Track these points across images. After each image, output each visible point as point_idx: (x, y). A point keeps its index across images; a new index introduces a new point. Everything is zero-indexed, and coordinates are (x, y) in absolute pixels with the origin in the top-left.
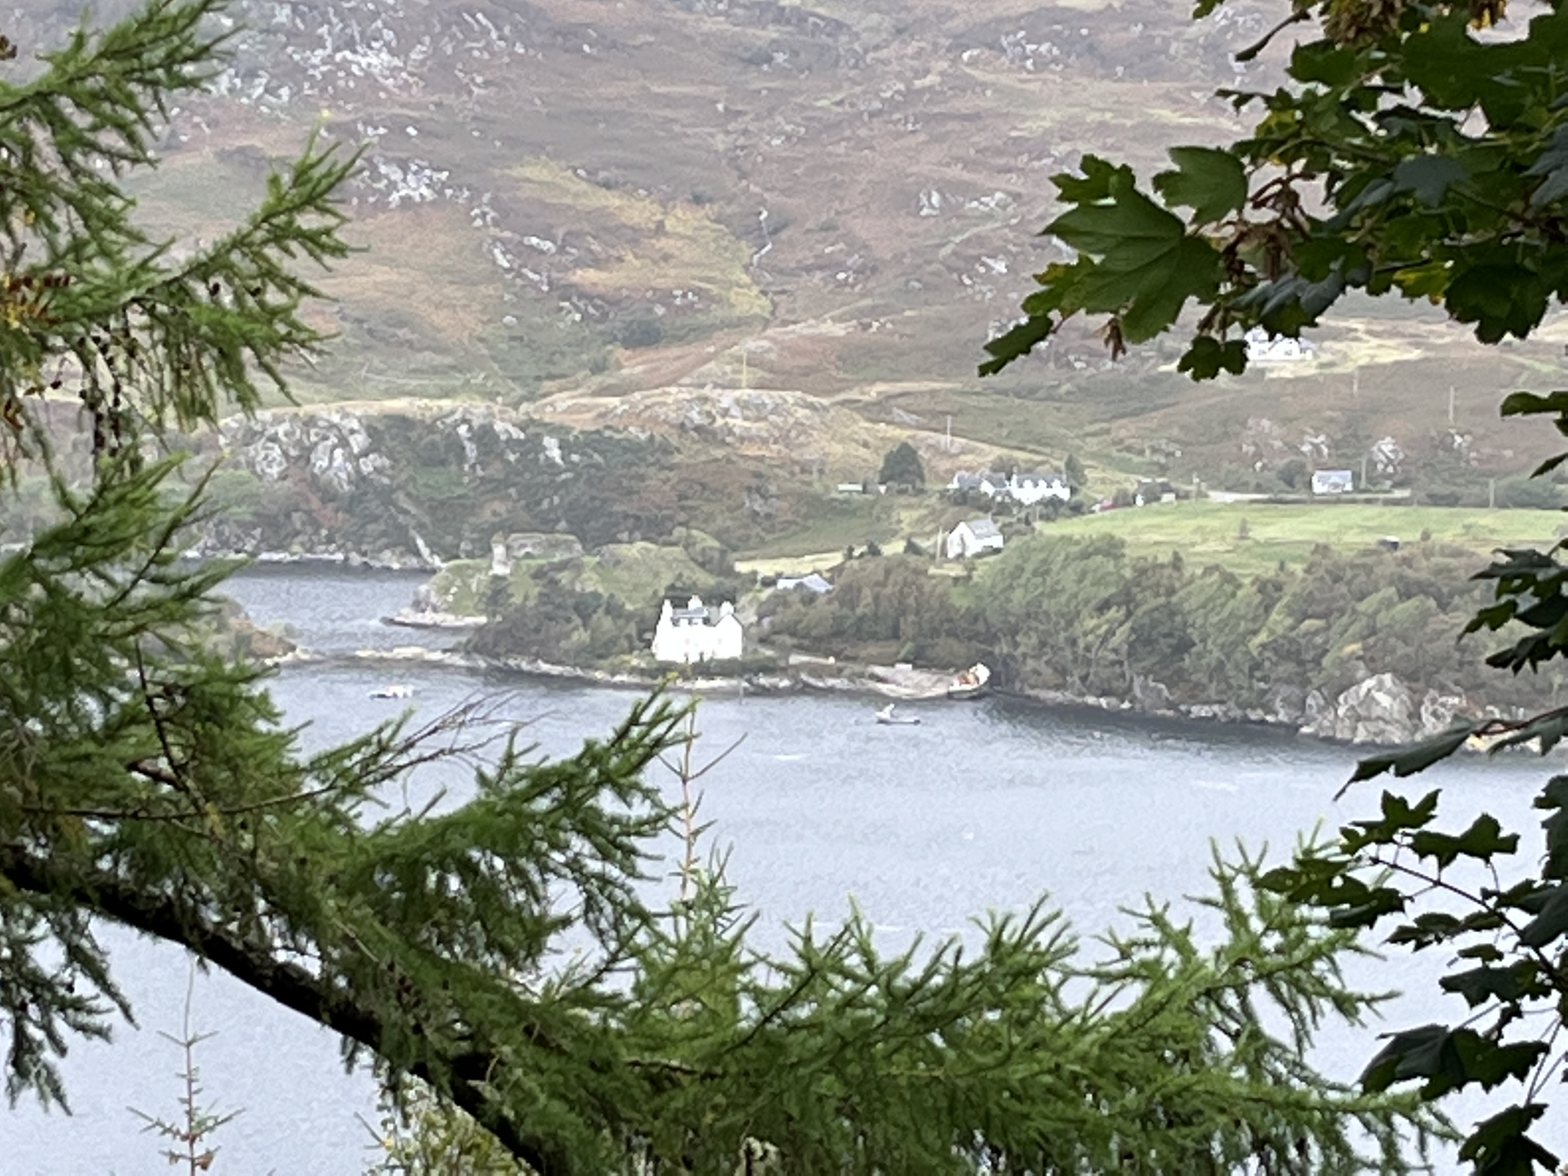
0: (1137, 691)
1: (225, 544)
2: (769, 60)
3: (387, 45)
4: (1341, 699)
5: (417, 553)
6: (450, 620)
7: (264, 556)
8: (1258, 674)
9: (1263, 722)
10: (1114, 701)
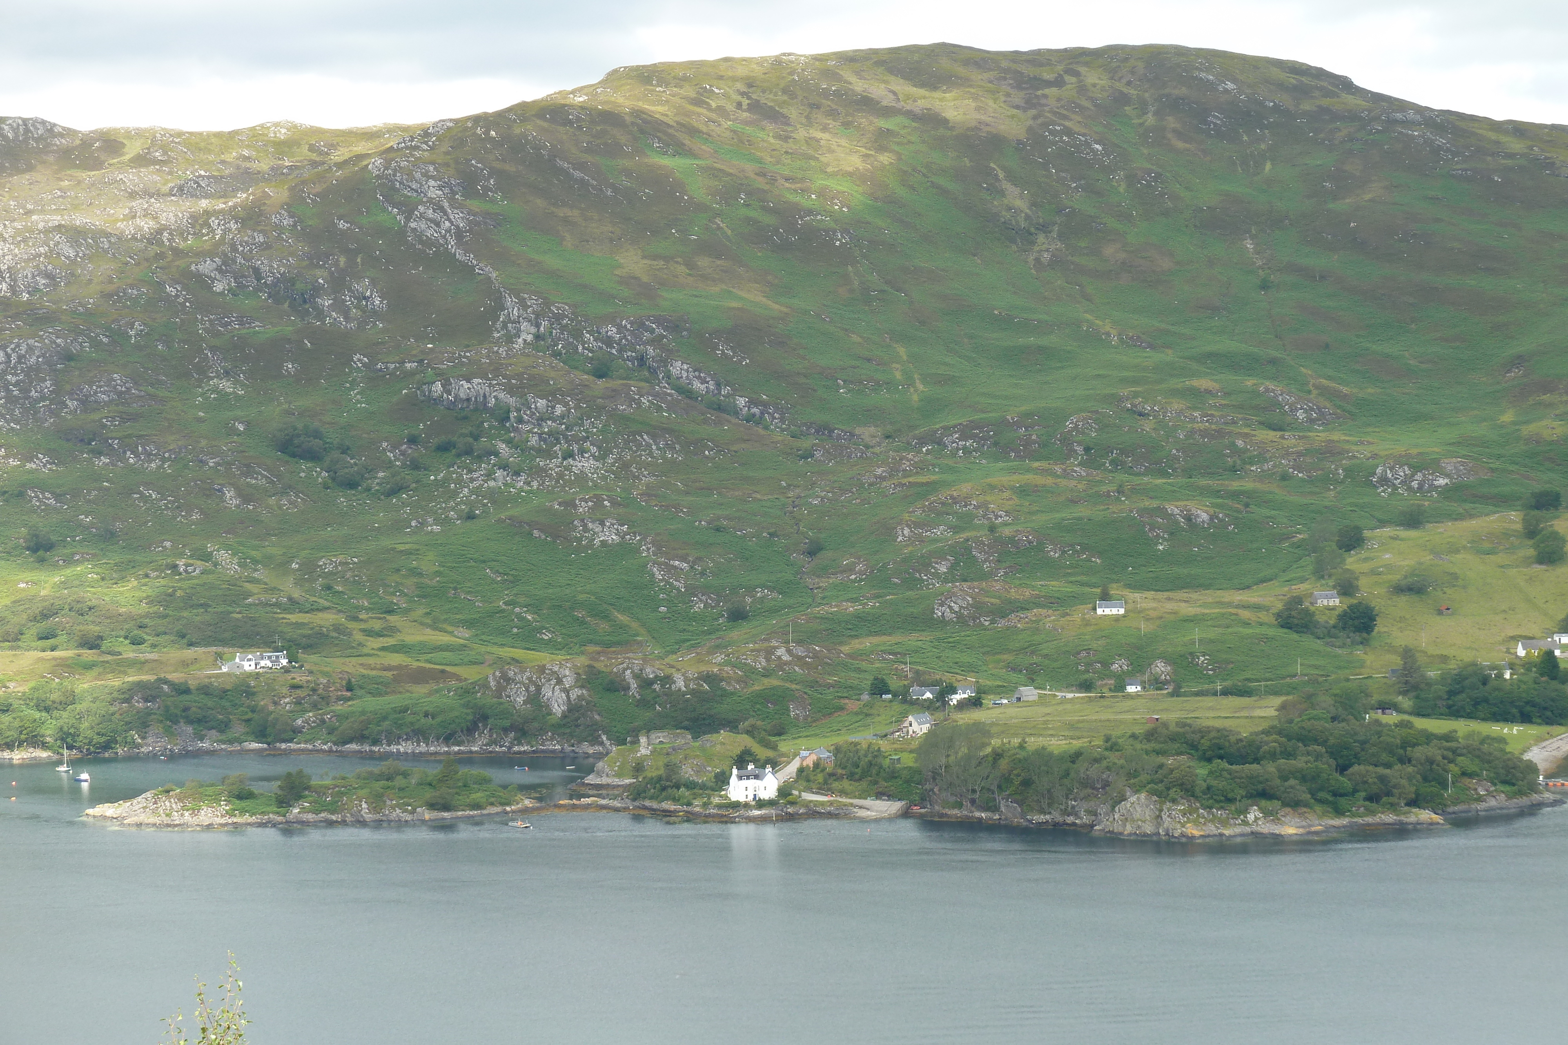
0: (1003, 809)
1: (495, 742)
2: (812, 456)
3: (593, 456)
4: (1117, 809)
5: (602, 743)
6: (616, 781)
7: (516, 749)
8: (1071, 797)
9: (1074, 824)
10: (989, 814)
